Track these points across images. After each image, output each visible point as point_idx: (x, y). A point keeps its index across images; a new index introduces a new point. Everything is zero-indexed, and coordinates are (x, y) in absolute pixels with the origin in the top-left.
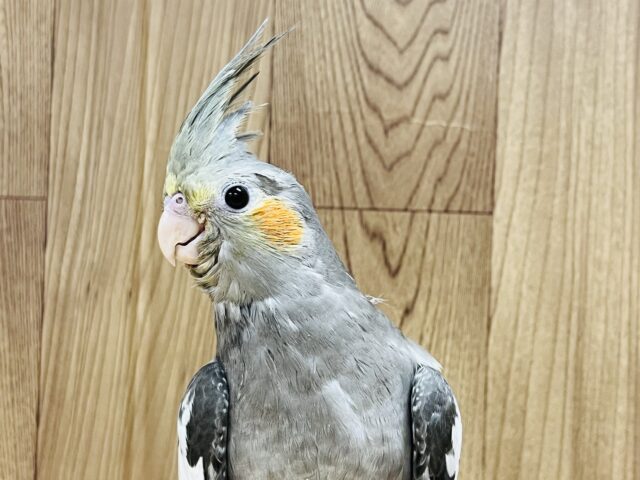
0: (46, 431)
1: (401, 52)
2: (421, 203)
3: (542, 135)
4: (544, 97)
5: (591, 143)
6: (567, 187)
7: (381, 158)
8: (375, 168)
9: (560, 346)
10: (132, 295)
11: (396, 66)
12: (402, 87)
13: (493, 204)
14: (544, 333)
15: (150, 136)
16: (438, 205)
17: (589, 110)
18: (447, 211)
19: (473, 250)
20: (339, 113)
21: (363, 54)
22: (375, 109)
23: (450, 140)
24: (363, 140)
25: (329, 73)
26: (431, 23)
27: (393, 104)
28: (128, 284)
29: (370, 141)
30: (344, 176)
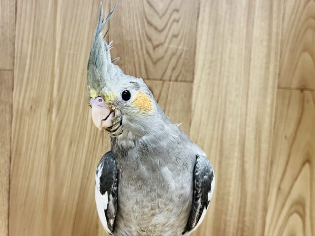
0: (14, 165)
1: (161, 18)
2: (166, 77)
3: (212, 53)
4: (214, 38)
5: (230, 57)
6: (220, 72)
7: (152, 59)
8: (149, 63)
9: (216, 132)
10: (50, 111)
11: (159, 23)
12: (161, 31)
13: (193, 79)
14: (210, 127)
15: (58, 46)
16: (173, 78)
17: (229, 44)
18: (176, 80)
19: (185, 96)
20: (136, 41)
21: (146, 18)
22: (150, 39)
23: (178, 53)
24: (145, 52)
25: (132, 24)
26: (172, 7)
27: (157, 38)
28: (48, 106)
29: (148, 52)
30: (137, 66)
